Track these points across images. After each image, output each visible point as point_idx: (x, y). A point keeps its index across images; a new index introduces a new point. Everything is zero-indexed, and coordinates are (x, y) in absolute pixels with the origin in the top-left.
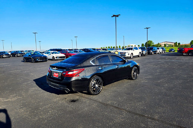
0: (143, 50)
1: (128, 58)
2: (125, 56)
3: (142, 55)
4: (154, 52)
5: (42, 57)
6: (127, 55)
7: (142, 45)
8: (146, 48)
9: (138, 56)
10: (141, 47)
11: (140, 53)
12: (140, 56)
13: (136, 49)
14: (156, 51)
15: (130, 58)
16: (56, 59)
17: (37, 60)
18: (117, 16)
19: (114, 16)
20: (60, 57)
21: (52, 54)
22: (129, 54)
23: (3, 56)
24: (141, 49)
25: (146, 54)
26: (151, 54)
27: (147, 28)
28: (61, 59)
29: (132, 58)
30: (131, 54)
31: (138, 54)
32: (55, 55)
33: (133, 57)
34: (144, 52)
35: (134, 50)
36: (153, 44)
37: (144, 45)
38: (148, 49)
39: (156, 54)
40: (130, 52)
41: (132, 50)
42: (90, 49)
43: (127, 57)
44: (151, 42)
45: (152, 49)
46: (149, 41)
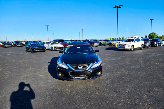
0: (146, 42)
1: (129, 51)
2: (125, 48)
3: (145, 47)
4: (158, 44)
5: (40, 47)
6: (127, 47)
7: (146, 36)
8: (149, 40)
9: (140, 49)
10: (143, 39)
11: (143, 44)
12: (142, 48)
13: (138, 40)
14: (161, 43)
15: (131, 50)
16: (54, 49)
17: (34, 50)
18: (119, 7)
19: (116, 6)
20: (58, 48)
21: (51, 45)
22: (129, 47)
23: (17, 45)
24: (144, 41)
25: (149, 46)
26: (155, 46)
27: (152, 20)
28: (59, 49)
29: (133, 51)
30: (131, 47)
31: (140, 47)
32: (54, 46)
33: (134, 49)
34: (147, 44)
35: (135, 41)
36: (157, 36)
37: (148, 36)
38: (152, 40)
39: (161, 46)
40: (131, 44)
41: (133, 42)
42: (91, 40)
43: (127, 49)
44: (154, 34)
45: (156, 40)
46: (152, 33)
